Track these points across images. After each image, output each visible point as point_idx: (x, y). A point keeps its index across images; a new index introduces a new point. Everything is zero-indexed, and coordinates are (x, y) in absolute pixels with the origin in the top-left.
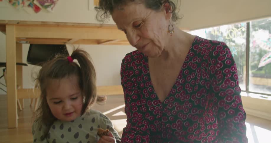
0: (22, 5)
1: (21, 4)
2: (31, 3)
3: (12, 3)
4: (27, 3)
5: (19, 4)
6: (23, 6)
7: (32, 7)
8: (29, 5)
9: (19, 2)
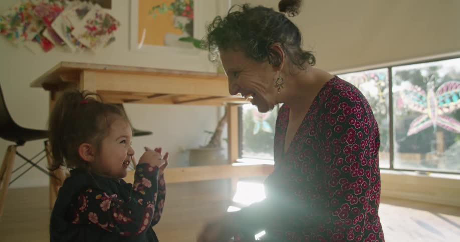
0: (23, 38)
1: (22, 36)
2: (37, 36)
3: (6, 34)
4: (32, 35)
5: (17, 36)
6: (25, 40)
7: (40, 43)
8: (35, 39)
9: (17, 33)
